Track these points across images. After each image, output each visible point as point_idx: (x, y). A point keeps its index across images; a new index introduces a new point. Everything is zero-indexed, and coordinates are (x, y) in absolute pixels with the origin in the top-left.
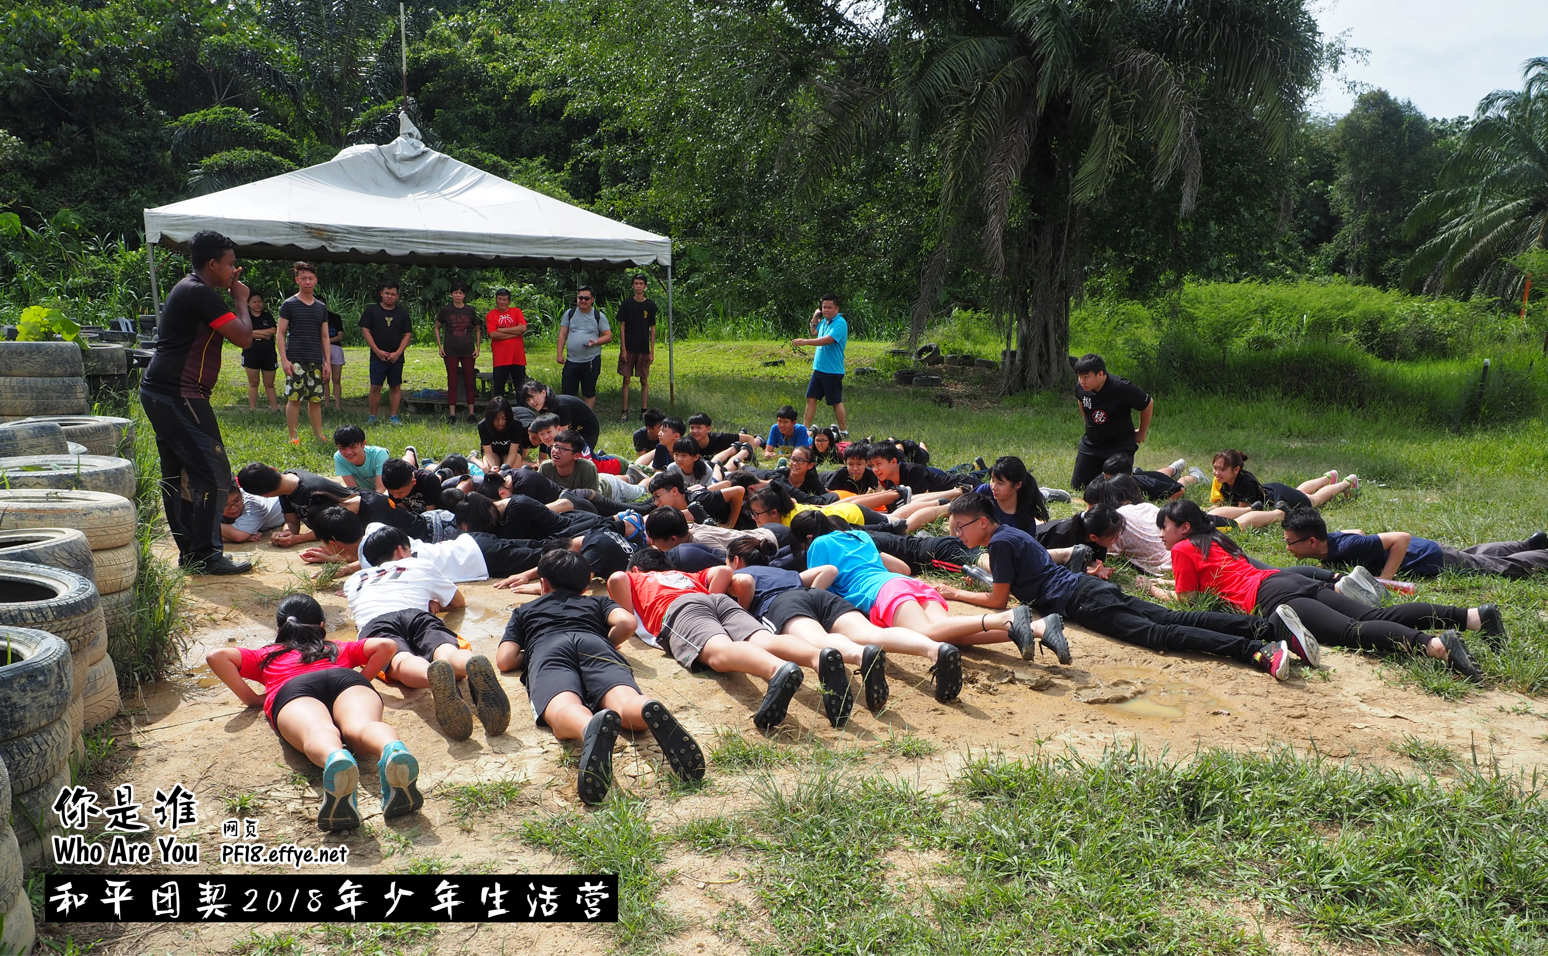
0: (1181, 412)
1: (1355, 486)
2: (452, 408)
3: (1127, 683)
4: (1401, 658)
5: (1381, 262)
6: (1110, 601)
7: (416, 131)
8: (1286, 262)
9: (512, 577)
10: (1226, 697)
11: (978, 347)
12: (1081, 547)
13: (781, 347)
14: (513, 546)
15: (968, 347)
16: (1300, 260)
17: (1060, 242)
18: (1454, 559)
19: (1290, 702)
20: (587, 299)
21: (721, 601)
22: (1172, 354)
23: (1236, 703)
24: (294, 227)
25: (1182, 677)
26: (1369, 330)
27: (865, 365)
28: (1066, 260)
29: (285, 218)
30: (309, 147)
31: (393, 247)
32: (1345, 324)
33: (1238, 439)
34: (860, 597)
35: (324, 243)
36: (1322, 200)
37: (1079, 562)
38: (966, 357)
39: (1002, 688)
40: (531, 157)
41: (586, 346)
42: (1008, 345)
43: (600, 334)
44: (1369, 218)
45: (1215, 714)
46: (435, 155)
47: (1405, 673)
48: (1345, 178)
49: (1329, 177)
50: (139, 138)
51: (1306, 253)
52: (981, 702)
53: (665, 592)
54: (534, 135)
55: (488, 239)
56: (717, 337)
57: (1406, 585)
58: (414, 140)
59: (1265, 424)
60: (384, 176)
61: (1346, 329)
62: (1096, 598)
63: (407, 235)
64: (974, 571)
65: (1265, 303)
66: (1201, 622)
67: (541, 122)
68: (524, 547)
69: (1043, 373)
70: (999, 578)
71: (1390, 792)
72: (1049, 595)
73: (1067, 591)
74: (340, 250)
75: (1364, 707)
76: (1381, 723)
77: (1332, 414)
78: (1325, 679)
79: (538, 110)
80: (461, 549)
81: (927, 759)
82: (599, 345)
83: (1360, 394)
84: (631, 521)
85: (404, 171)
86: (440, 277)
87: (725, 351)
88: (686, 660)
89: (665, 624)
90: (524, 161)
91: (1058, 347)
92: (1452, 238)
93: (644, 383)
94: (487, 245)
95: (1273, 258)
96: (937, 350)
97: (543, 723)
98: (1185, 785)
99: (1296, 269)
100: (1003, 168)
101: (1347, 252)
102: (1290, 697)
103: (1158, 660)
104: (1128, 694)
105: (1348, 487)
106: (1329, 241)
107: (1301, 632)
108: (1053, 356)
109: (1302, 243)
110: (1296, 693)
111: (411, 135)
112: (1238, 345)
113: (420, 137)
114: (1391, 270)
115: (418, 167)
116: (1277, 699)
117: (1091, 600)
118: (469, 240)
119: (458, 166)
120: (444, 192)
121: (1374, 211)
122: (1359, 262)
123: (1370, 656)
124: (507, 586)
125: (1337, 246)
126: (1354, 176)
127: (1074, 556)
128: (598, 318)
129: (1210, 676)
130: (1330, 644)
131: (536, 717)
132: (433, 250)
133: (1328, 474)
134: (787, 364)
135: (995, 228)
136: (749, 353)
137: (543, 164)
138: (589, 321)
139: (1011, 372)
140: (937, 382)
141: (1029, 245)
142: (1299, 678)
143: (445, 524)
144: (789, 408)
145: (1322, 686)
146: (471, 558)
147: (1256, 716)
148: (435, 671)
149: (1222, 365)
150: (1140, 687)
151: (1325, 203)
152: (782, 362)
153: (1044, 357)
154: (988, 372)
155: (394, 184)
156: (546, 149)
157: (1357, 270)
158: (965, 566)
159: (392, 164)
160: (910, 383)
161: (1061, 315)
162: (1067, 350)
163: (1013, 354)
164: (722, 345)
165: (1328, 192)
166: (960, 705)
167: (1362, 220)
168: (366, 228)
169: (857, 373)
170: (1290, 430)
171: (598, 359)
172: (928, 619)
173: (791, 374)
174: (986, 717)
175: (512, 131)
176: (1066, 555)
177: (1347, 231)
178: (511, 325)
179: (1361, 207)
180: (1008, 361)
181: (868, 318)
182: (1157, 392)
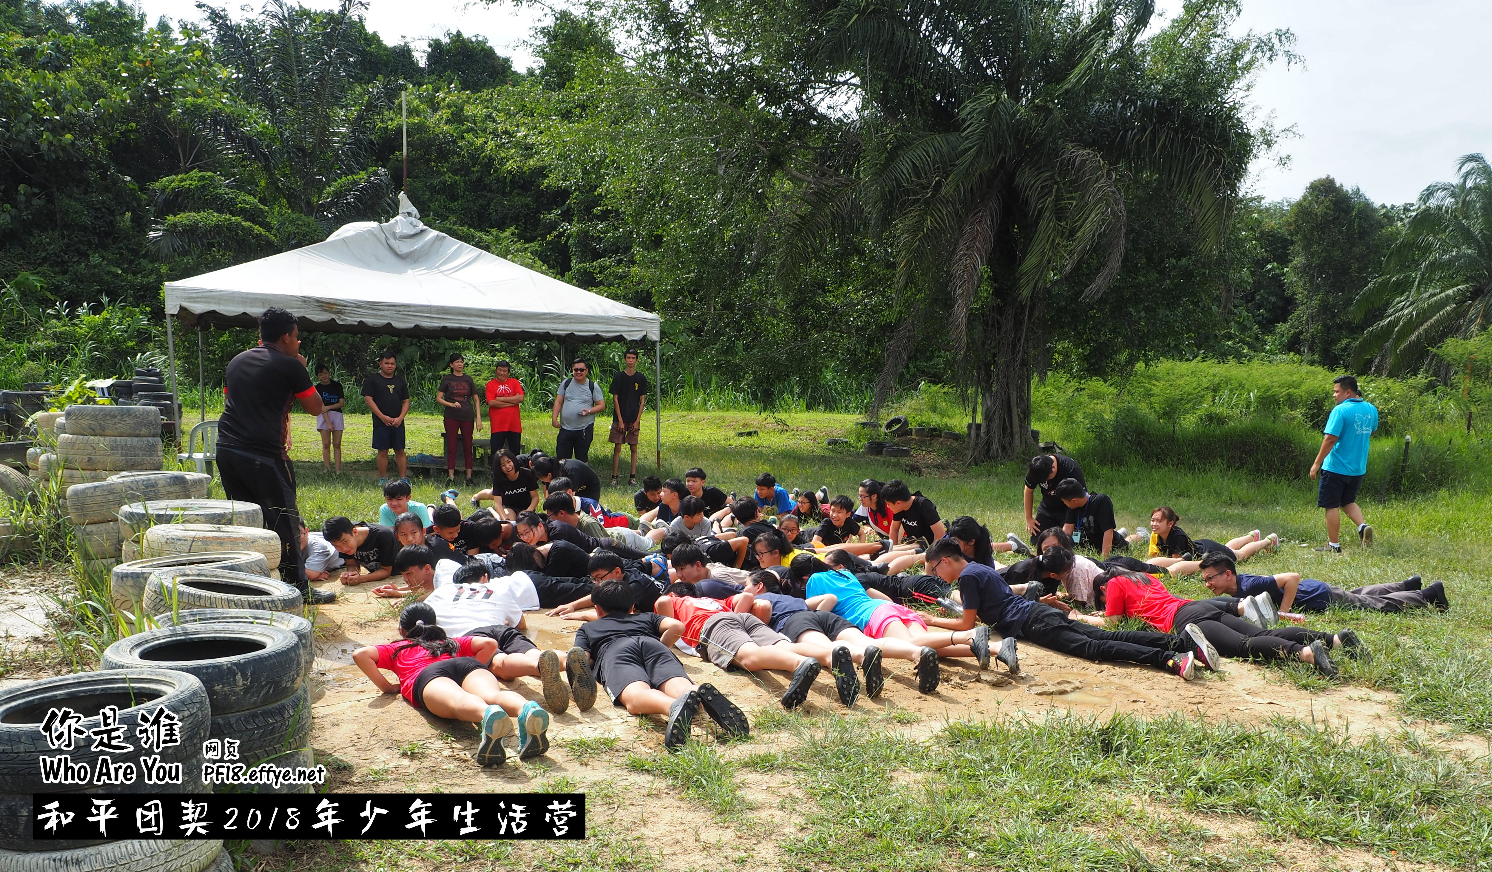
0: (1133, 481)
1: (1275, 543)
2: (451, 472)
3: (1069, 682)
4: (1280, 663)
5: (1335, 342)
6: (1056, 622)
7: (414, 211)
8: (1242, 341)
9: (560, 607)
10: (1144, 691)
11: (945, 420)
12: (1035, 583)
13: (753, 416)
14: (558, 582)
15: (935, 420)
16: (1257, 339)
17: (1021, 323)
18: (1340, 597)
19: (1192, 694)
20: (582, 370)
21: (748, 618)
22: (1127, 428)
23: (1152, 695)
24: (306, 301)
25: (1112, 678)
26: (1314, 408)
27: (836, 435)
28: (1027, 341)
29: (298, 293)
30: (280, 214)
31: (399, 320)
32: (1291, 402)
33: (1180, 505)
34: (856, 618)
35: (334, 316)
36: (1277, 280)
37: (1032, 594)
38: (934, 429)
39: (971, 685)
40: (502, 227)
41: (580, 415)
42: (974, 418)
43: (594, 403)
44: (1322, 300)
45: (1134, 701)
46: (433, 233)
47: (1282, 675)
48: (1298, 261)
49: (1283, 260)
50: (104, 202)
51: (1263, 333)
52: (956, 694)
53: (700, 613)
54: (504, 206)
55: (489, 314)
56: (690, 408)
57: (1298, 616)
58: (413, 219)
59: (1209, 493)
60: (385, 253)
61: (1293, 406)
62: (1046, 619)
63: (412, 309)
64: (946, 602)
65: (1217, 380)
66: (1129, 638)
67: (511, 193)
68: (568, 582)
69: (1007, 445)
70: (966, 607)
71: (1247, 738)
72: (1008, 618)
73: (1023, 614)
74: (349, 323)
75: (1249, 698)
76: (1258, 707)
77: (1271, 485)
78: (1222, 679)
79: (508, 181)
80: (517, 584)
81: (916, 724)
82: (593, 414)
83: (1296, 466)
84: (657, 562)
85: (404, 248)
86: (411, 345)
87: (698, 421)
88: (722, 662)
89: (703, 636)
90: (494, 231)
91: (1020, 420)
92: (1398, 319)
93: (633, 451)
94: (488, 320)
95: (1230, 337)
96: (906, 423)
97: (619, 703)
98: (1102, 732)
99: (1251, 347)
100: (970, 256)
101: (1301, 333)
102: (1193, 690)
103: (1093, 668)
104: (1068, 689)
105: (1269, 544)
106: (1285, 321)
107: (1204, 645)
108: (1016, 429)
109: (1259, 323)
110: (1197, 688)
111: (409, 214)
112: (1189, 422)
113: (418, 216)
114: (1344, 350)
115: (417, 245)
116: (1182, 693)
117: (1042, 621)
118: (470, 315)
119: (454, 244)
120: (443, 268)
121: (1327, 293)
122: (1313, 342)
123: (1258, 663)
124: (557, 614)
125: (1292, 326)
126: (1307, 259)
127: (1029, 590)
128: (592, 388)
129: (1133, 678)
130: (1229, 656)
131: (613, 698)
132: (436, 324)
133: (1252, 533)
134: (760, 434)
135: (960, 312)
136: (722, 423)
137: (513, 234)
138: (583, 391)
139: (976, 444)
140: (906, 453)
141: (993, 325)
142: (1202, 678)
143: (495, 565)
144: (767, 476)
145: (1219, 684)
146: (525, 592)
147: (1165, 703)
148: (546, 658)
149: (1172, 438)
150: (1078, 684)
151: (1281, 285)
152: (756, 432)
153: (1006, 430)
154: (955, 444)
155: (393, 259)
156: (515, 220)
157: (1311, 350)
158: (939, 599)
159: (392, 242)
160: (880, 453)
161: (1023, 391)
162: (1029, 424)
163: (979, 426)
164: (695, 415)
165: (1284, 274)
166: (938, 695)
167: (1315, 302)
168: (374, 303)
169: (829, 444)
170: (1231, 499)
171: (591, 428)
172: (910, 635)
173: (765, 444)
174: (958, 703)
175: (481, 201)
176: (1022, 589)
177: (1301, 312)
178: (509, 395)
179: (1315, 289)
180: (973, 433)
181: (836, 390)
182: (1111, 463)
